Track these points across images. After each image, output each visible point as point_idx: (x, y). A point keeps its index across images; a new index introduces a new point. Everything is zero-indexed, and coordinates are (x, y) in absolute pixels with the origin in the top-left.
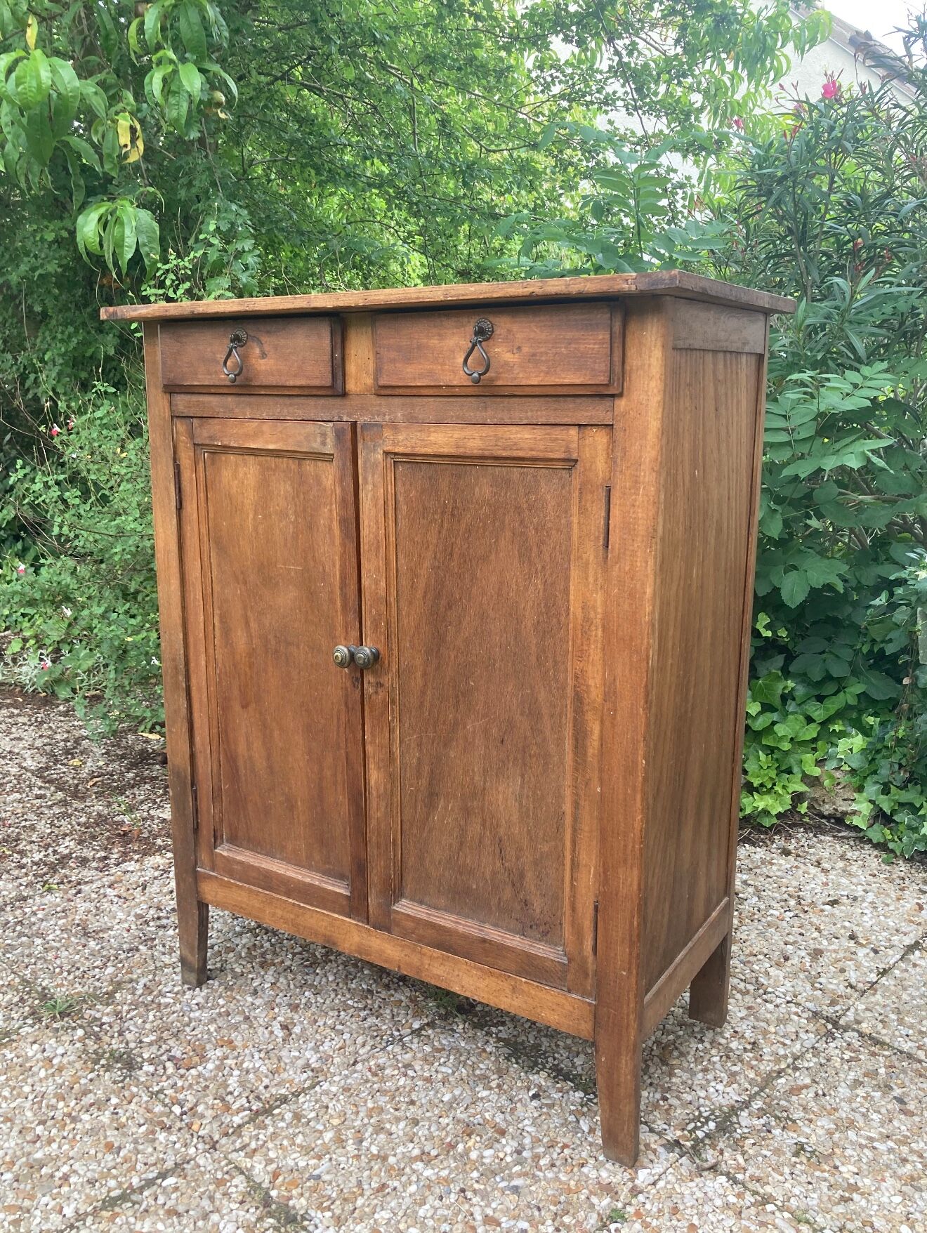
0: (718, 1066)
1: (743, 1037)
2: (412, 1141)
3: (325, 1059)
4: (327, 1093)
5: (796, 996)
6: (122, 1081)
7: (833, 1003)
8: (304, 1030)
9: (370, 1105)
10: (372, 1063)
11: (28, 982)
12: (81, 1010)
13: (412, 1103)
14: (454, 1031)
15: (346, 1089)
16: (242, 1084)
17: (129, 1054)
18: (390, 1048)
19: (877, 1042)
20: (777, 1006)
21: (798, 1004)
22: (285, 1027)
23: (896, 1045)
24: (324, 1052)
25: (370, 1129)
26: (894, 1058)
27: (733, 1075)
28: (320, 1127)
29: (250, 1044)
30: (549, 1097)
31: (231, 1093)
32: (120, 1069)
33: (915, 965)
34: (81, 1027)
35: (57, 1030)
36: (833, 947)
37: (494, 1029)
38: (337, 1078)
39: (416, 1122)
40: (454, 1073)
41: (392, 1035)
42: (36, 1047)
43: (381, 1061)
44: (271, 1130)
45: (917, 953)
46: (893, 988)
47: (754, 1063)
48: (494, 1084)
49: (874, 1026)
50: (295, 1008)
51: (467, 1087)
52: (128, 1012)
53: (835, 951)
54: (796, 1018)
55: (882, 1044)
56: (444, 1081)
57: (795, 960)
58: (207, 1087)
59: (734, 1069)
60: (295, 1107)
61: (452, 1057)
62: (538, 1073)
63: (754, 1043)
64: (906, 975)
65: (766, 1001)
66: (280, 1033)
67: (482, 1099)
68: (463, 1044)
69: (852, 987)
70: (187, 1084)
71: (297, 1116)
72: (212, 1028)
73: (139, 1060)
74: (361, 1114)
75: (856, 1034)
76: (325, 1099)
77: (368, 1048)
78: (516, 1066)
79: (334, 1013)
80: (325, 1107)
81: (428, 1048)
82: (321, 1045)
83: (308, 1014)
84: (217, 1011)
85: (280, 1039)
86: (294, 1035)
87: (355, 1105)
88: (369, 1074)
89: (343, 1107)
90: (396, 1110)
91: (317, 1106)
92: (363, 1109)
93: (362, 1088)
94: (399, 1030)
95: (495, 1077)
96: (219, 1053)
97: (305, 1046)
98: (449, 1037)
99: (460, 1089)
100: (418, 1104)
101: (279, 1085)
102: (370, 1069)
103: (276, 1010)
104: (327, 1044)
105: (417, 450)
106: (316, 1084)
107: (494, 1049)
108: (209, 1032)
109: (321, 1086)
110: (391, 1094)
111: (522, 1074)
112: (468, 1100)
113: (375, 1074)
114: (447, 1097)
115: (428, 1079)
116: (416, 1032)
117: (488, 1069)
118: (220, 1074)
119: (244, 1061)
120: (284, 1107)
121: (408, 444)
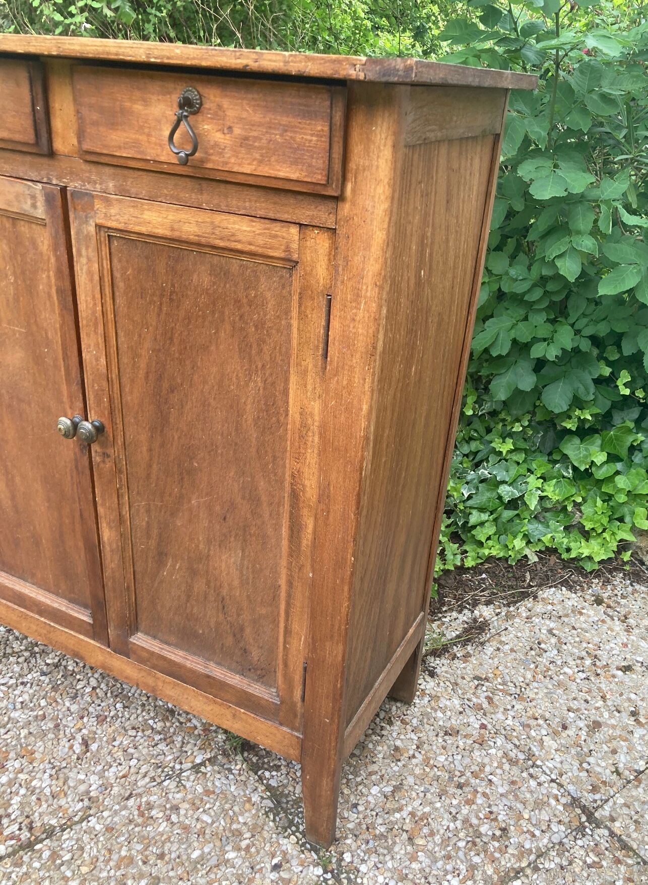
0: (461, 854)
1: (496, 820)
3: (105, 787)
4: (89, 831)
5: (561, 775)
7: (595, 789)
8: (100, 748)
9: (123, 853)
10: (144, 799)
13: (161, 856)
14: (230, 770)
15: (109, 829)
18: (166, 783)
19: (625, 847)
20: (540, 784)
21: (561, 785)
22: (85, 744)
23: (642, 853)
24: (108, 779)
26: (635, 868)
27: (473, 868)
28: (69, 874)
29: (47, 757)
30: (289, 870)
31: (9, 816)
36: (613, 721)
37: (267, 774)
38: (106, 814)
40: (213, 822)
41: (173, 768)
43: (153, 798)
44: (24, 869)
47: (497, 855)
48: (244, 844)
49: (627, 827)
50: (101, 719)
51: (218, 843)
53: (614, 727)
54: (553, 802)
55: (631, 849)
57: (571, 732)
59: (476, 860)
60: (55, 844)
61: (218, 804)
62: (288, 837)
63: (504, 830)
65: (531, 776)
66: (78, 748)
67: (227, 860)
68: (233, 788)
69: (618, 773)
71: (54, 855)
72: (24, 732)
74: (112, 863)
75: (606, 833)
76: (86, 838)
77: (147, 779)
78: (271, 824)
79: (133, 733)
80: (82, 849)
81: (200, 789)
82: (108, 770)
83: (110, 730)
84: (35, 713)
85: (75, 757)
86: (88, 754)
87: (110, 851)
88: (136, 813)
89: (98, 851)
90: (145, 863)
91: (75, 847)
92: (115, 857)
93: (124, 830)
94: (181, 763)
95: (248, 835)
96: (17, 764)
97: (93, 769)
98: (223, 778)
99: (211, 845)
100: (167, 858)
101: (53, 813)
102: (139, 807)
103: (85, 720)
104: (113, 769)
105: (131, 227)
106: (85, 818)
107: (259, 799)
108: (18, 738)
109: (89, 822)
110: (147, 841)
111: (274, 836)
112: (213, 862)
113: (142, 814)
114: (195, 855)
115: (186, 828)
116: (196, 768)
117: (245, 824)
118: (9, 791)
119: (34, 778)
120: (47, 842)
121: (121, 219)
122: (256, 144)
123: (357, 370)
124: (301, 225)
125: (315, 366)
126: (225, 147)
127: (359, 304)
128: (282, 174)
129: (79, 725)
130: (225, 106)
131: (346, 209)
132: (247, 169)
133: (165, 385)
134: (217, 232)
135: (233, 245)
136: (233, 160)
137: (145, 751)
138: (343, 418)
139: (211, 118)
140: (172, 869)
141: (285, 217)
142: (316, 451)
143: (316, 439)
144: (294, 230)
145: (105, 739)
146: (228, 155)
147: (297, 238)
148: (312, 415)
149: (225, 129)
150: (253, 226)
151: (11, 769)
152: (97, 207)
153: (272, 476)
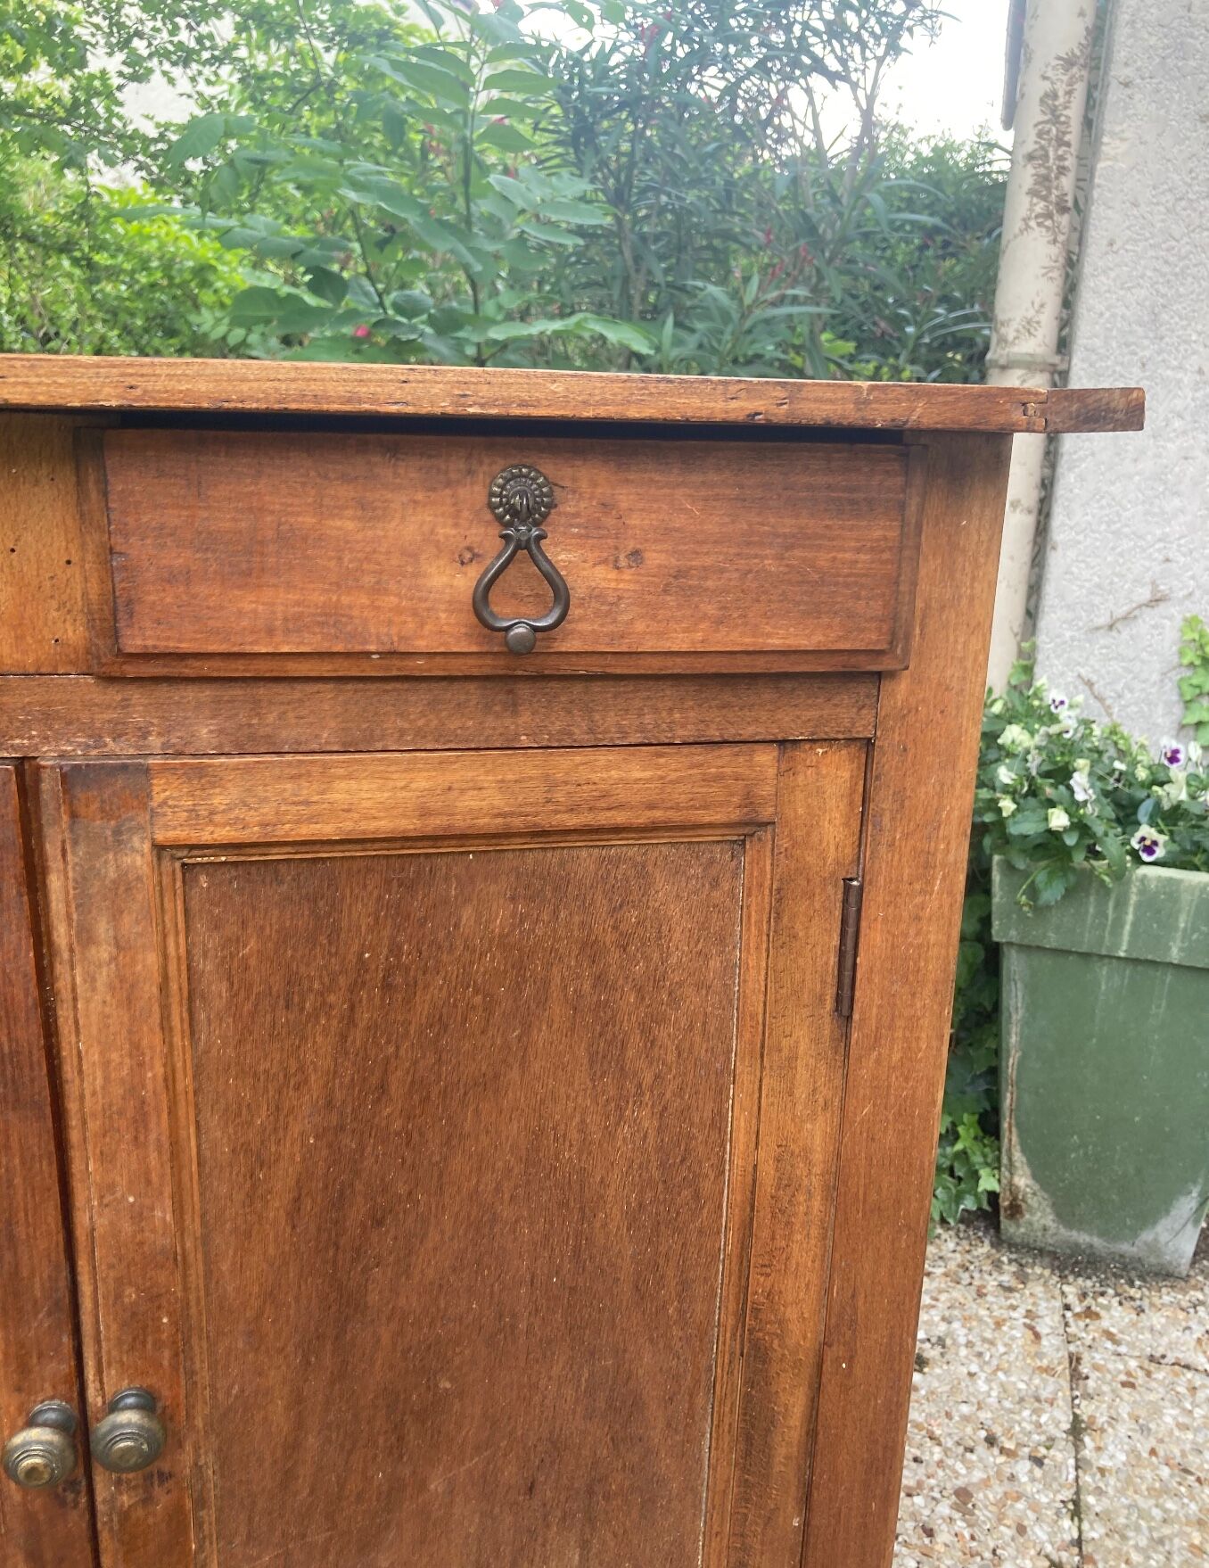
33: (1102, 1471)
36: (978, 1475)
45: (1087, 1439)
46: (1109, 1543)
53: (986, 1483)
57: (943, 1536)
64: (1105, 1502)
105: (284, 832)
121: (252, 817)
122: (710, 584)
123: (925, 1022)
124: (782, 743)
125: (816, 1041)
126: (620, 598)
127: (930, 883)
128: (775, 642)
130: (624, 505)
131: (899, 692)
132: (680, 642)
133: (357, 1212)
134: (560, 796)
135: (604, 818)
136: (640, 626)
138: (890, 1138)
139: (580, 536)
141: (748, 732)
142: (814, 1232)
143: (817, 1204)
144: (766, 758)
146: (625, 617)
147: (772, 772)
148: (806, 1152)
149: (622, 557)
150: (659, 767)
152: (158, 798)
153: (676, 1332)
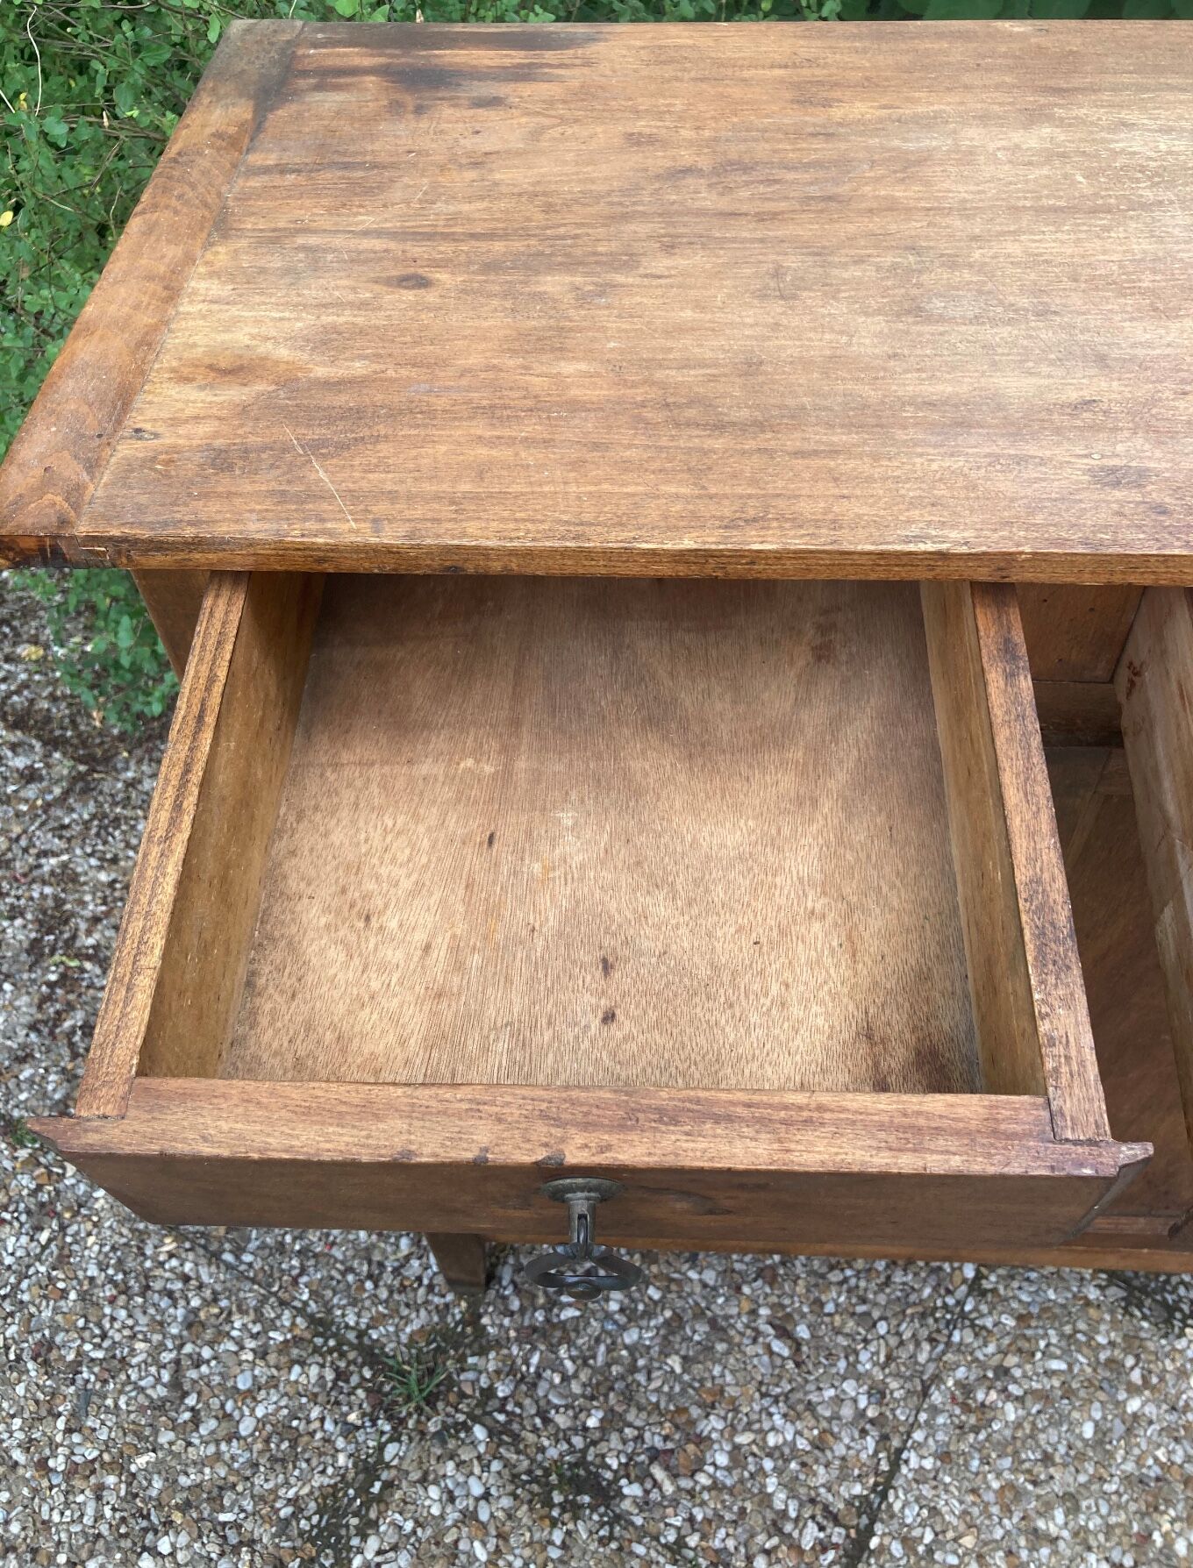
2: (1089, 1549)
3: (878, 1393)
4: (921, 1476)
6: (611, 1538)
8: (813, 1328)
9: (996, 1485)
10: (950, 1383)
11: (321, 1322)
12: (449, 1377)
13: (1048, 1460)
14: (1024, 1266)
15: (944, 1456)
16: (791, 1486)
17: (582, 1462)
18: (956, 1338)
22: (784, 1333)
24: (870, 1376)
25: (1022, 1542)
29: (751, 1388)
31: (785, 1515)
32: (593, 1508)
34: (476, 1420)
35: (439, 1436)
38: (918, 1436)
39: (1071, 1501)
40: (1070, 1366)
41: (945, 1306)
42: (434, 1492)
43: (961, 1373)
48: (1136, 1376)
50: (770, 1277)
51: (1102, 1396)
52: (527, 1362)
56: (1068, 1393)
58: (743, 1511)
60: (895, 1525)
61: (1051, 1332)
62: (1181, 1331)
66: (779, 1347)
67: (1135, 1416)
68: (1051, 1295)
70: (710, 1513)
71: (908, 1543)
72: (675, 1363)
73: (609, 1475)
74: (995, 1510)
76: (926, 1490)
77: (926, 1347)
78: (1145, 1324)
79: (835, 1276)
80: (934, 1511)
81: (1009, 1322)
82: (857, 1361)
83: (800, 1289)
84: (661, 1320)
85: (790, 1365)
86: (805, 1349)
87: (974, 1491)
88: (958, 1411)
89: (961, 1502)
90: (1035, 1483)
91: (925, 1512)
92: (990, 1497)
93: (964, 1447)
94: (949, 1292)
95: (1130, 1361)
96: (715, 1423)
97: (834, 1370)
98: (1025, 1284)
99: (1097, 1405)
100: (1058, 1460)
101: (843, 1477)
102: (953, 1398)
103: (746, 1290)
104: (864, 1356)
106: (896, 1460)
107: (1098, 1292)
108: (678, 1378)
109: (906, 1462)
110: (1009, 1447)
111: (1163, 1342)
112: (1119, 1428)
113: (966, 1409)
114: (1088, 1431)
115: (1044, 1397)
116: (975, 1287)
117: (1112, 1344)
118: (746, 1474)
119: (763, 1433)
120: (879, 1528)
129: (746, 1306)
137: (882, 1299)
140: (1077, 1471)
145: (806, 1309)
151: (714, 1436)
